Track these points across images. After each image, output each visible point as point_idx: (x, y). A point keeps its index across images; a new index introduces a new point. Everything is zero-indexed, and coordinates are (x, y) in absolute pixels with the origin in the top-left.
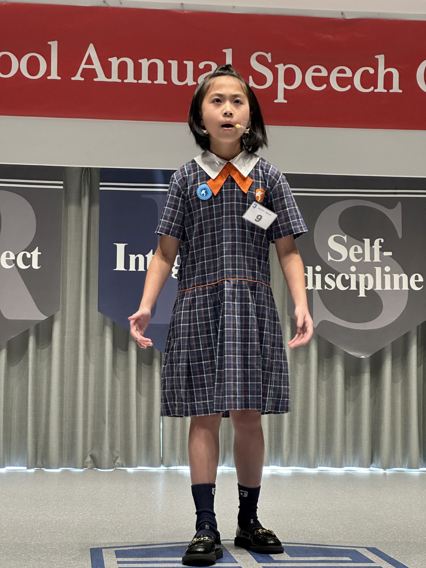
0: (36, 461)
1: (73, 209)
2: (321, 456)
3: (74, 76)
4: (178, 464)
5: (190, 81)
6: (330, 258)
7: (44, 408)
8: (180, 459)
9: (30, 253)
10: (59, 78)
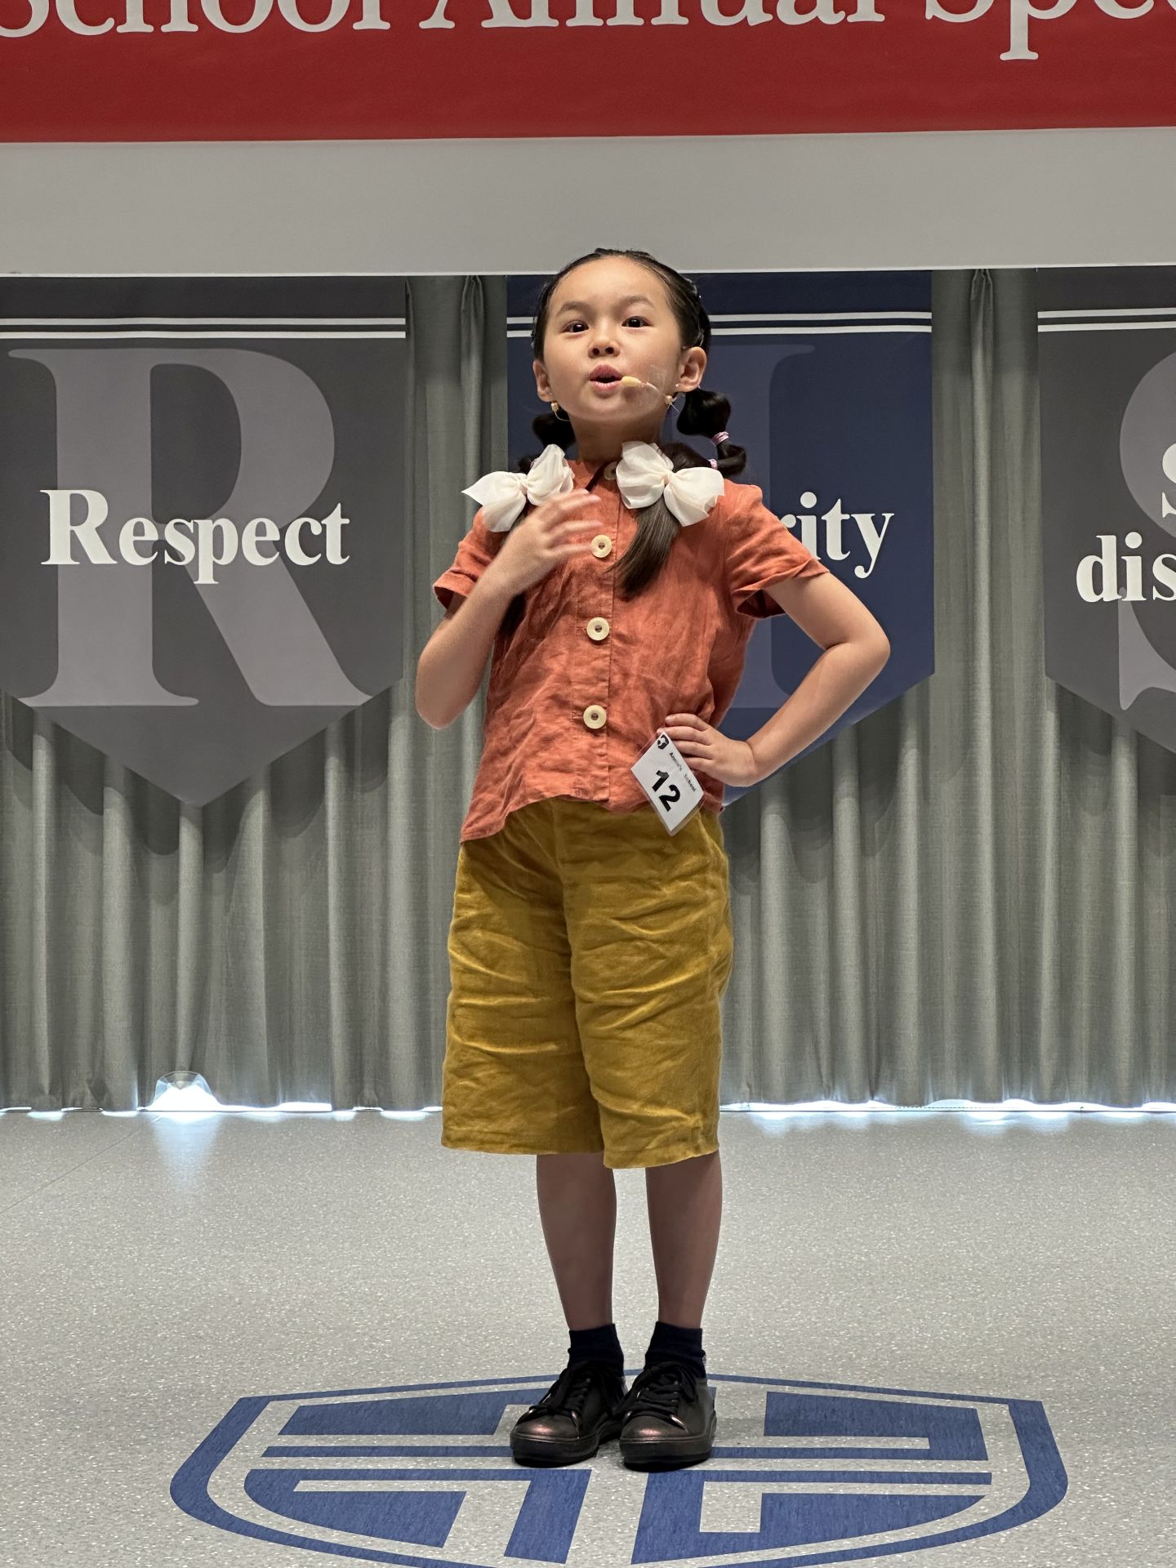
0: (362, 1088)
1: (439, 392)
2: (1154, 1071)
3: (427, 16)
4: (747, 1096)
5: (753, 13)
6: (1167, 509)
7: (375, 945)
8: (752, 1083)
9: (320, 521)
10: (386, 26)
